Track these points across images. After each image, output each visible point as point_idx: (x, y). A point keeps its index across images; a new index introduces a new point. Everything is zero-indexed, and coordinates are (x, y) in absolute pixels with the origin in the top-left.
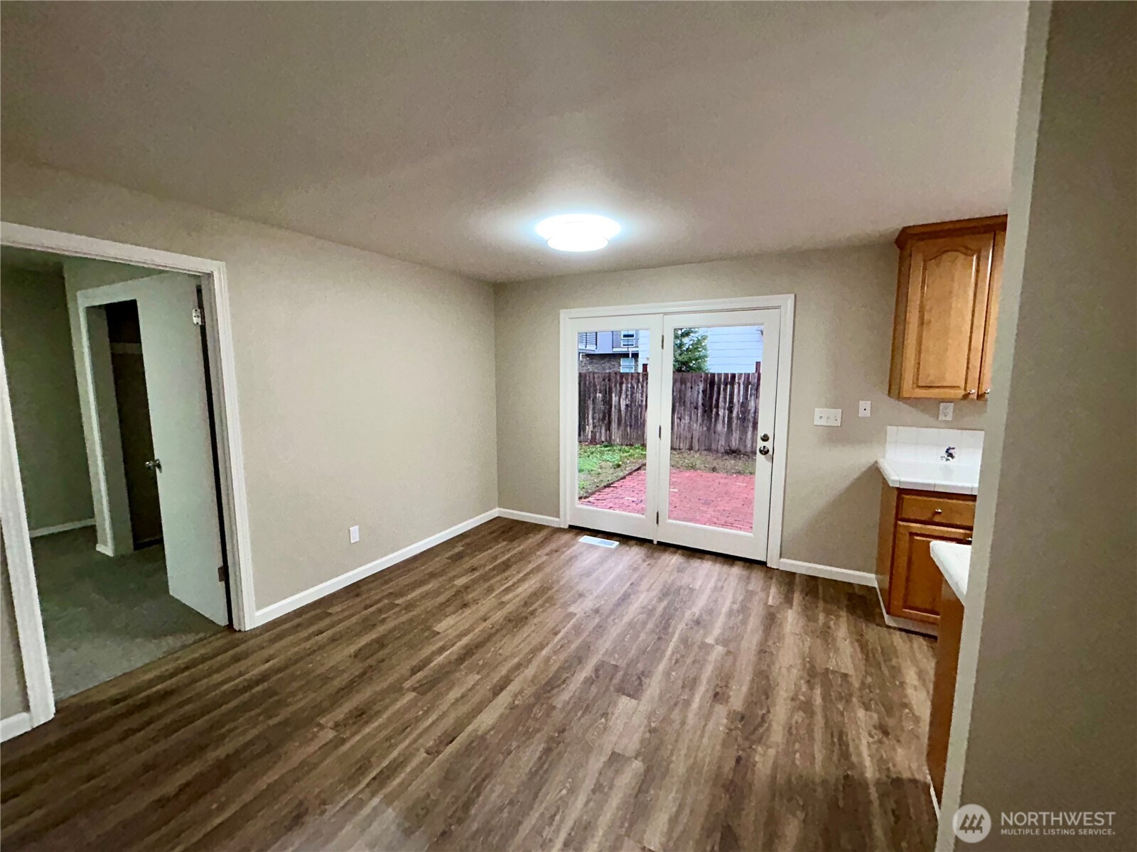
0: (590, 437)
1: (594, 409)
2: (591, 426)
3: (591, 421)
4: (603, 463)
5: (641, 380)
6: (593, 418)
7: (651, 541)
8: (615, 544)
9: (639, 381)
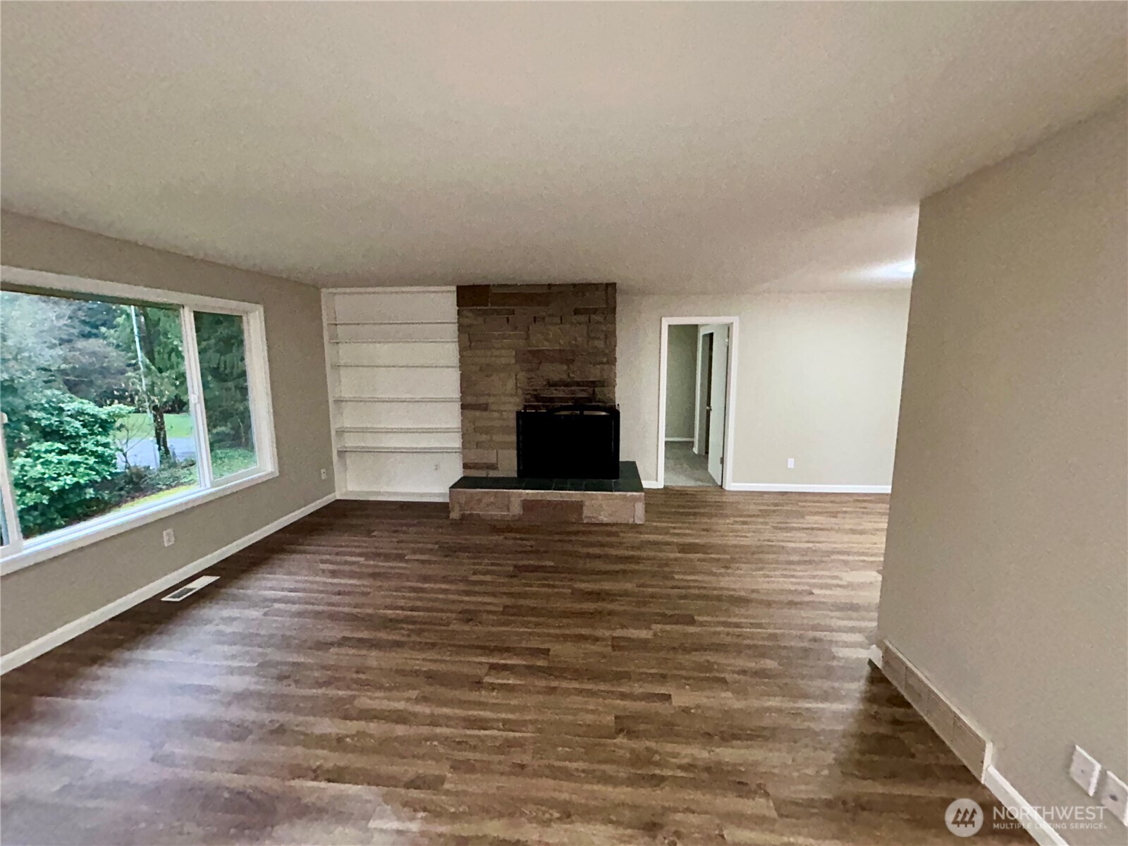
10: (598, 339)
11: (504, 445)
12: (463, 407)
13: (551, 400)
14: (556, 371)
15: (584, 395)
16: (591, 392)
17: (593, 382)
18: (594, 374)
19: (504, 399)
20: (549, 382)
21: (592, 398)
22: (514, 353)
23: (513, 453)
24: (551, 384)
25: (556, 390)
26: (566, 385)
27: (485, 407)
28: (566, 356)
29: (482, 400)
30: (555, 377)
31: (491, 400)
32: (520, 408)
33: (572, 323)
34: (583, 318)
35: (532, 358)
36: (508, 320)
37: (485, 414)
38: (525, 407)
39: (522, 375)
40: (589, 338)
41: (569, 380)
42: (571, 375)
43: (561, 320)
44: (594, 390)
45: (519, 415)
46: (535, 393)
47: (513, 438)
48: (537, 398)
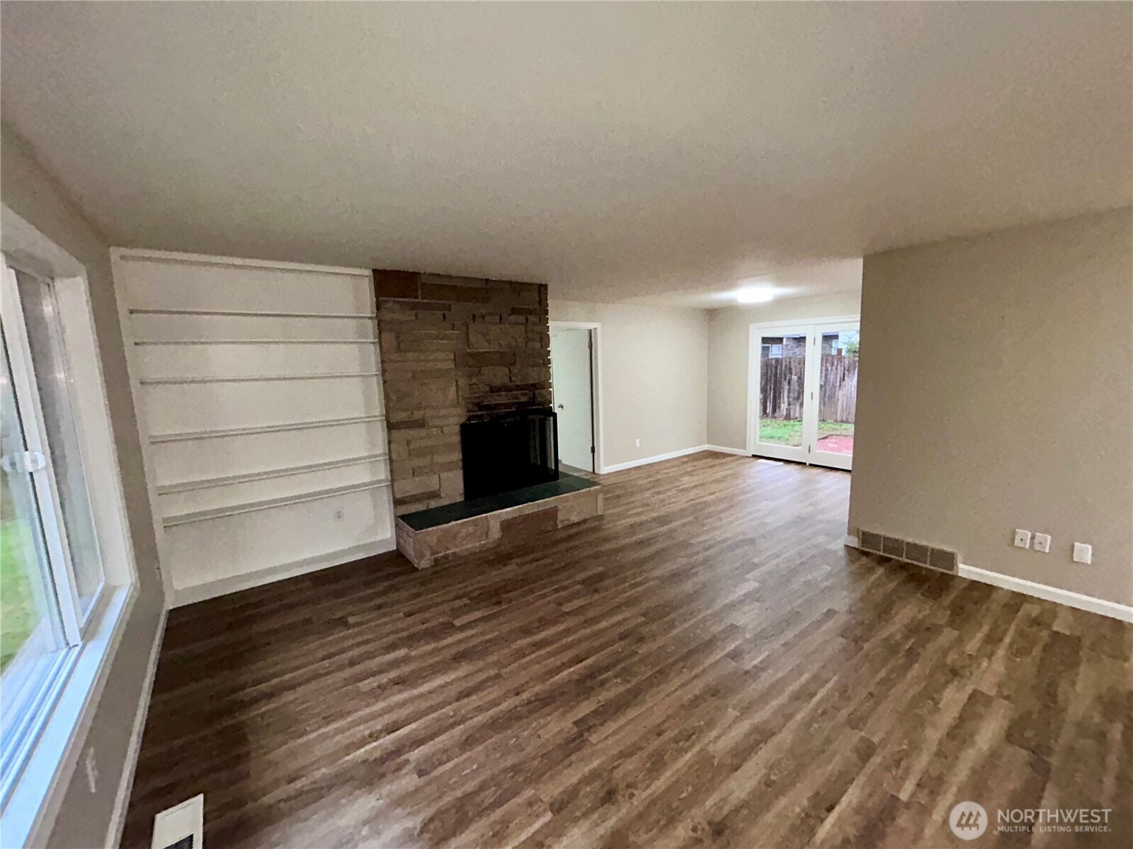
0: (785, 413)
1: (789, 390)
2: (786, 405)
3: (786, 400)
4: (792, 433)
5: (835, 363)
6: (788, 398)
7: (805, 464)
8: (782, 463)
9: (833, 363)
10: (534, 340)
11: (448, 467)
12: (391, 426)
13: (496, 406)
14: (498, 375)
15: (524, 399)
16: (532, 396)
17: (533, 385)
18: (533, 376)
19: (443, 412)
20: (491, 388)
21: (532, 401)
22: (452, 357)
23: (458, 475)
24: (494, 390)
25: (498, 396)
26: (508, 389)
27: (421, 424)
28: (508, 359)
29: (417, 415)
30: (497, 382)
31: (429, 413)
32: (463, 420)
33: (510, 323)
34: (521, 319)
35: (471, 361)
36: (444, 317)
37: (423, 432)
38: (470, 418)
39: (462, 382)
40: (528, 340)
41: (509, 384)
42: (513, 379)
43: (501, 319)
44: (534, 394)
45: (464, 427)
46: (478, 400)
47: (457, 456)
48: (480, 406)
